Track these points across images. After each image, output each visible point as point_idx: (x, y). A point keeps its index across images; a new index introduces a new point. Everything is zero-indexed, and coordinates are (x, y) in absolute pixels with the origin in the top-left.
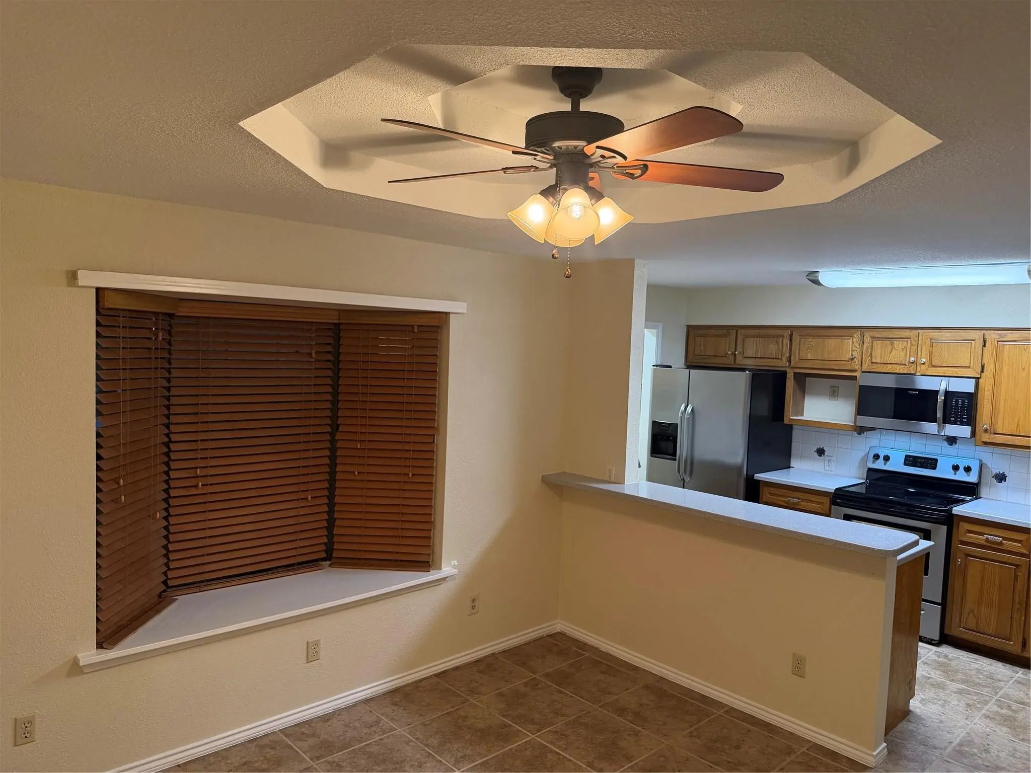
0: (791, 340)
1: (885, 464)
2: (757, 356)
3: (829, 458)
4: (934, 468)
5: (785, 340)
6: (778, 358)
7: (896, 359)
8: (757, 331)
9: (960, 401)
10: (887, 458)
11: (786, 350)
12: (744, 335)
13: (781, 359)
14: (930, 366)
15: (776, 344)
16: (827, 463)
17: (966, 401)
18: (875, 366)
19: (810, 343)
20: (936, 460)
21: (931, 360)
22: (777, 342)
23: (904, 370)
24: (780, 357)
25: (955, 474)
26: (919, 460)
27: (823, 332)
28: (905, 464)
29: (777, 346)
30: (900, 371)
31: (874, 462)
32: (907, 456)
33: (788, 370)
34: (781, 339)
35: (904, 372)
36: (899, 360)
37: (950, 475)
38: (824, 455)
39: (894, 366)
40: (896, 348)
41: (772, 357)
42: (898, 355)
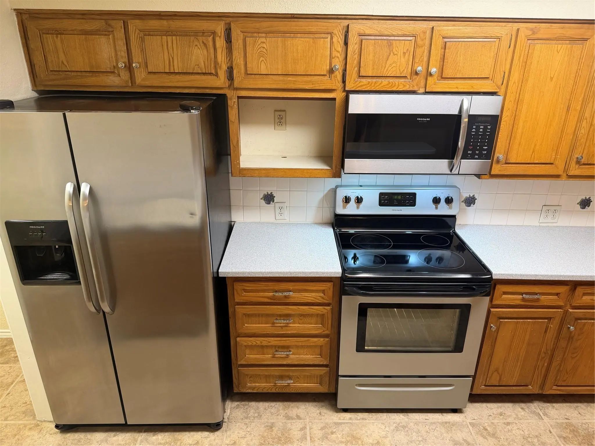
0: (229, 40)
1: (358, 208)
2: (172, 71)
3: (281, 205)
4: (413, 204)
5: (217, 39)
6: (210, 74)
7: (394, 69)
8: (165, 22)
9: (481, 127)
10: (359, 200)
11: (222, 57)
12: (140, 31)
13: (217, 75)
14: (439, 78)
15: (203, 47)
16: (278, 211)
17: (489, 127)
18: (364, 81)
19: (262, 45)
20: (414, 195)
21: (442, 70)
22: (205, 44)
23: (404, 86)
24: (213, 72)
25: (437, 208)
26: (396, 197)
27: (281, 25)
28: (381, 204)
29: (205, 52)
30: (400, 87)
31: (344, 207)
32: (381, 194)
33: (230, 93)
34: (210, 39)
35: (404, 89)
36: (398, 71)
37: (431, 210)
38: (273, 201)
39: (391, 80)
40: (396, 53)
41: (200, 72)
42: (398, 64)
